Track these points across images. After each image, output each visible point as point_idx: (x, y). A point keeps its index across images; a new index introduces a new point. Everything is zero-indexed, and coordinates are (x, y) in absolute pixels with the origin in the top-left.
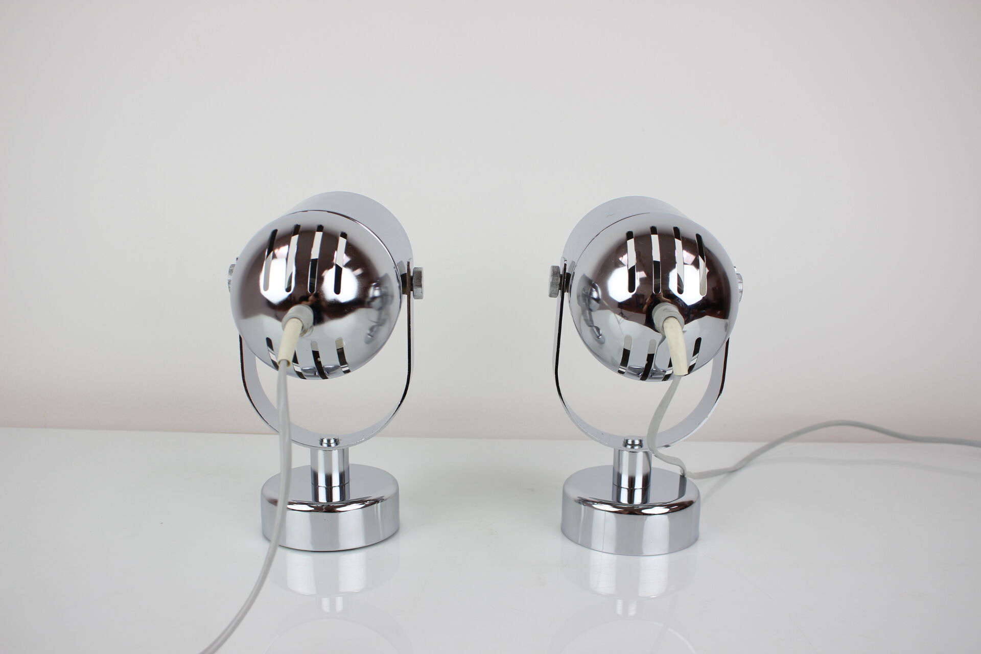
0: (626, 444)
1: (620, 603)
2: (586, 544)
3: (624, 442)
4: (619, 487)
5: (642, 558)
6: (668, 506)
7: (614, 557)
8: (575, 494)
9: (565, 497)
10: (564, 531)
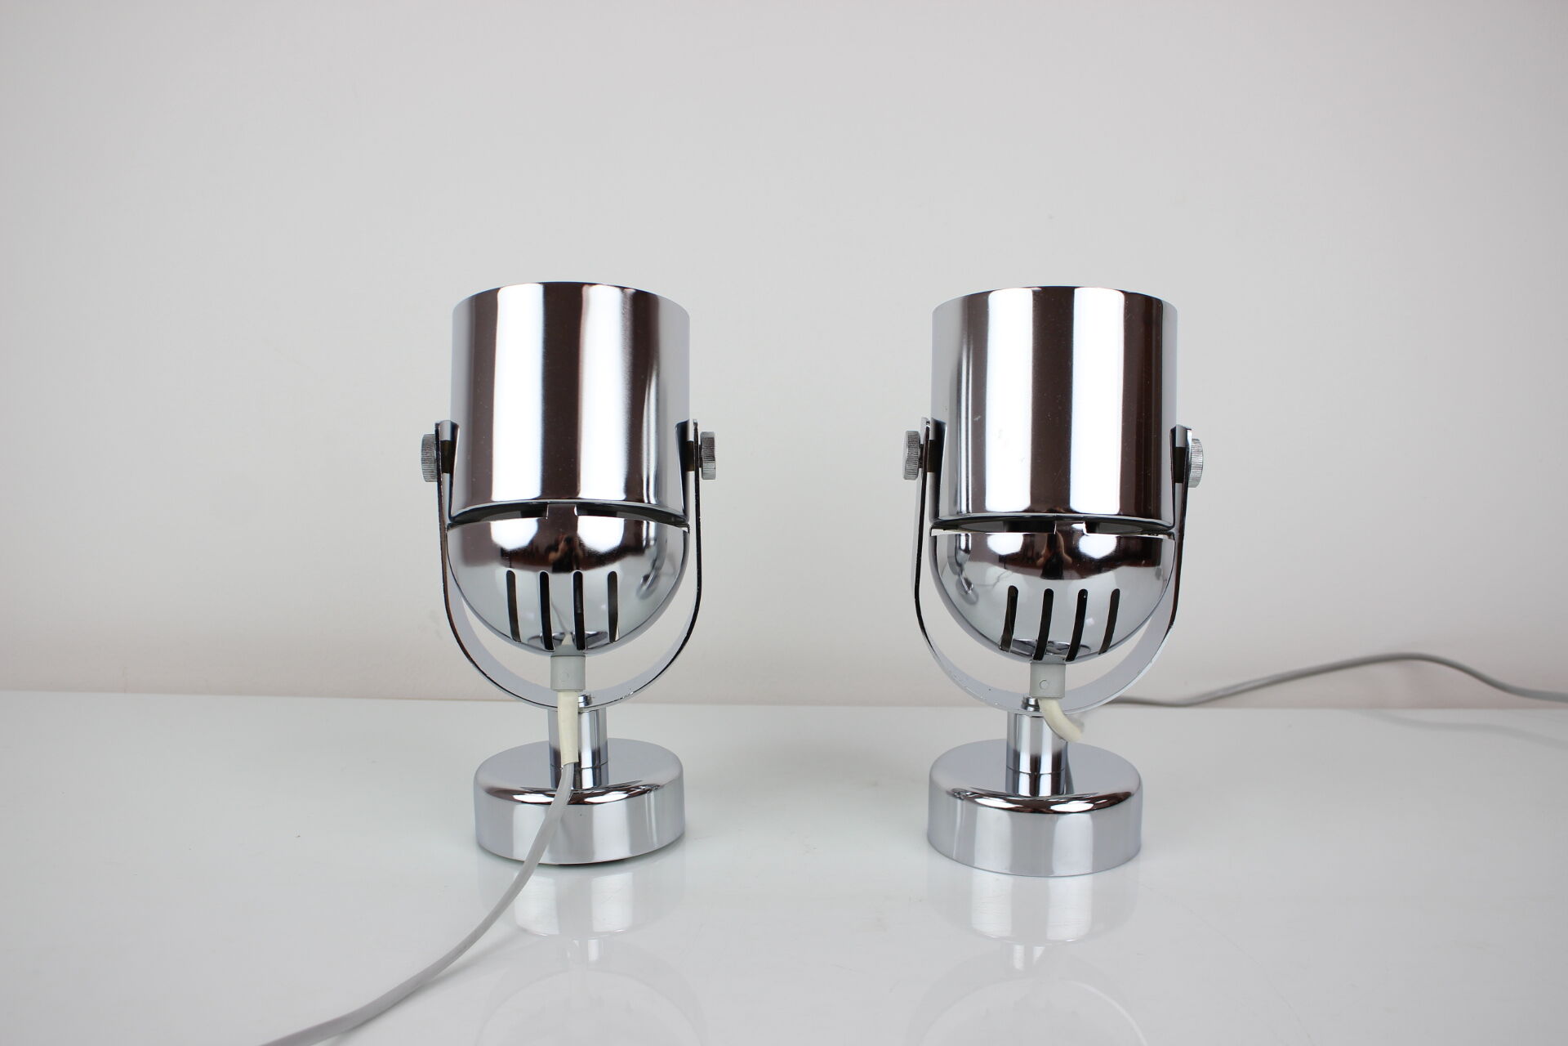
0: (1026, 705)
1: (1019, 950)
2: (966, 859)
3: (1023, 702)
4: (1016, 772)
5: (1052, 882)
6: (1092, 800)
7: (1009, 879)
8: (948, 783)
9: (933, 785)
10: (933, 841)
